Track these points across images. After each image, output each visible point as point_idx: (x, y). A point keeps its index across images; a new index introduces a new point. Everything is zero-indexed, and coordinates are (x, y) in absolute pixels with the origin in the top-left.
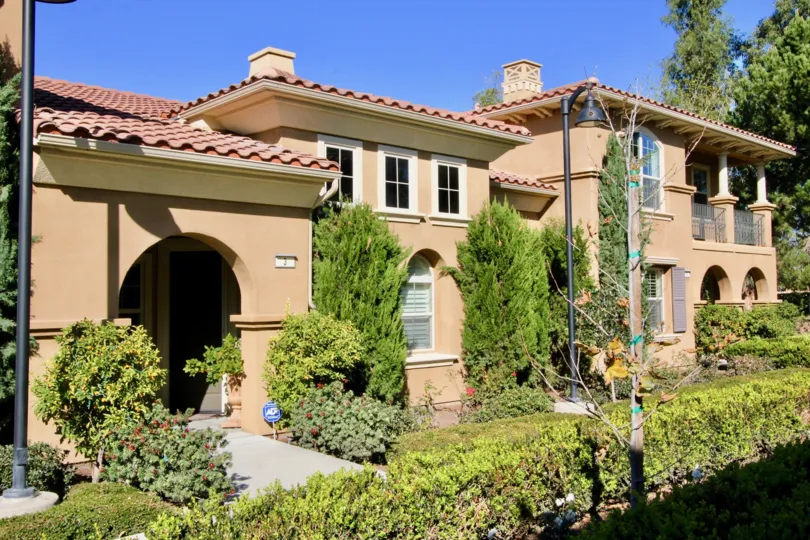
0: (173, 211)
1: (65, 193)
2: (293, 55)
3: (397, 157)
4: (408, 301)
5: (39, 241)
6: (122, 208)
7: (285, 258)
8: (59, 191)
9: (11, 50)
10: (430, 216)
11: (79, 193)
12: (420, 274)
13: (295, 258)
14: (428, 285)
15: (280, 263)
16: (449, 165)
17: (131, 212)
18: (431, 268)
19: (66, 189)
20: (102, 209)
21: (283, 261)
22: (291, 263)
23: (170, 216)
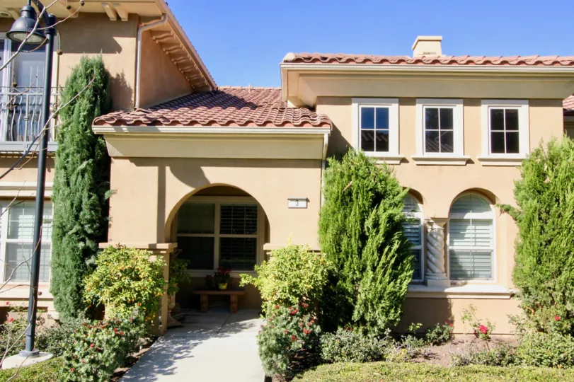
0: (203, 168)
1: (132, 161)
2: (440, 38)
3: (439, 108)
4: (466, 236)
5: (115, 193)
6: (168, 169)
7: (297, 200)
8: (128, 161)
9: (125, 77)
10: (478, 157)
11: (140, 161)
12: (481, 211)
13: (307, 200)
14: (488, 222)
15: (293, 204)
16: (505, 107)
17: (173, 171)
18: (491, 206)
19: (132, 159)
20: (154, 170)
21: (295, 203)
22: (303, 204)
23: (202, 172)
